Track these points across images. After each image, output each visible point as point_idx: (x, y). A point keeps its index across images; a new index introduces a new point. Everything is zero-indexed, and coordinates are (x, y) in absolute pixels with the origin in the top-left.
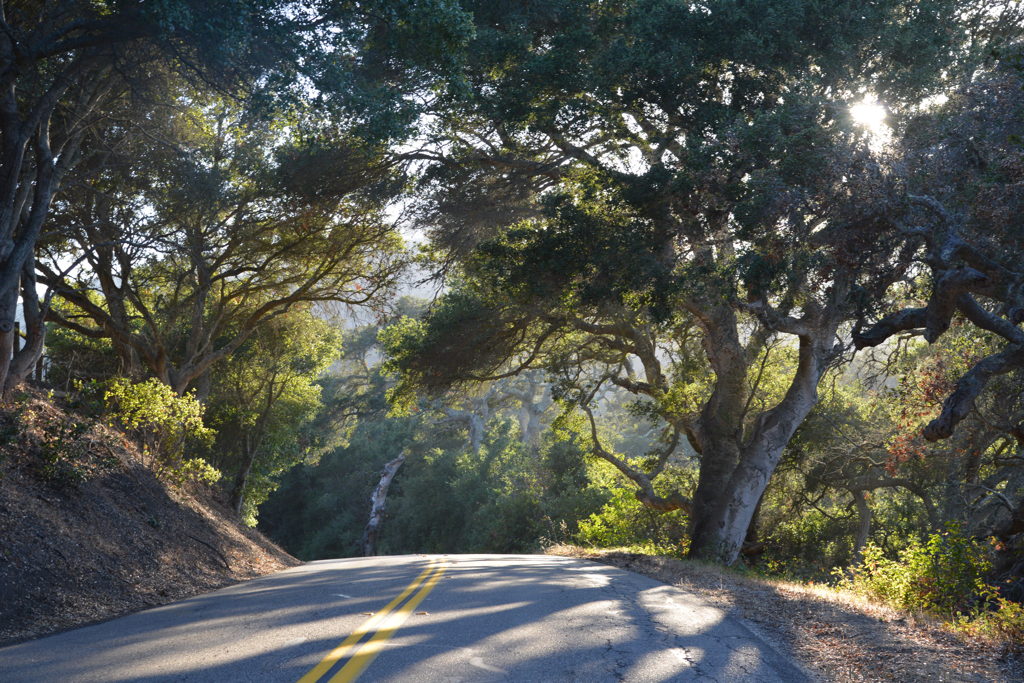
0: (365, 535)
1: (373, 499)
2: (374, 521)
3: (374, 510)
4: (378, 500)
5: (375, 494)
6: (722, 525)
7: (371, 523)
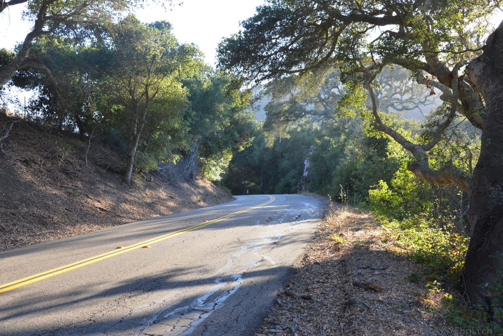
0: (302, 181)
1: (305, 163)
2: (306, 174)
3: (305, 169)
4: (307, 164)
5: (306, 161)
7: (304, 175)
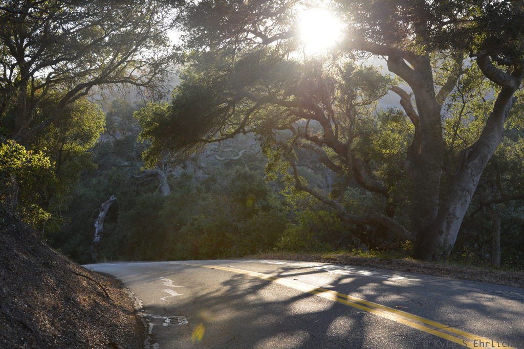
0: (92, 247)
1: (96, 226)
3: (97, 232)
5: (97, 222)
6: (441, 233)
7: (95, 240)
